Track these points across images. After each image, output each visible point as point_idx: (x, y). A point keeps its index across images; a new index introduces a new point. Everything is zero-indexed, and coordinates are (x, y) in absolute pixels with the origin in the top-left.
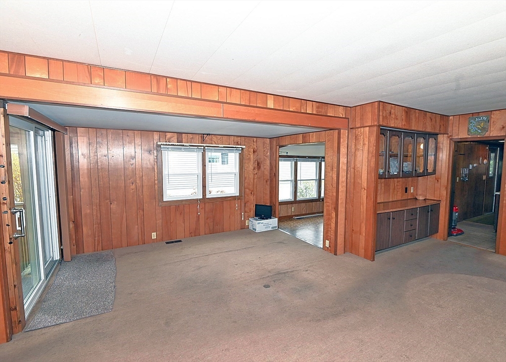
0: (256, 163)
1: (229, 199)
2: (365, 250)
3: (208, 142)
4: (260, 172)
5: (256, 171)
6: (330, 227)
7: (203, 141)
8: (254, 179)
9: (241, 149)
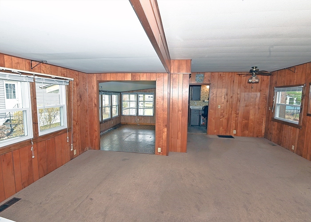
0: (79, 95)
1: (60, 133)
2: (181, 147)
3: (37, 70)
4: (82, 103)
5: (79, 103)
6: (161, 138)
7: (32, 69)
8: (78, 110)
9: (68, 81)
